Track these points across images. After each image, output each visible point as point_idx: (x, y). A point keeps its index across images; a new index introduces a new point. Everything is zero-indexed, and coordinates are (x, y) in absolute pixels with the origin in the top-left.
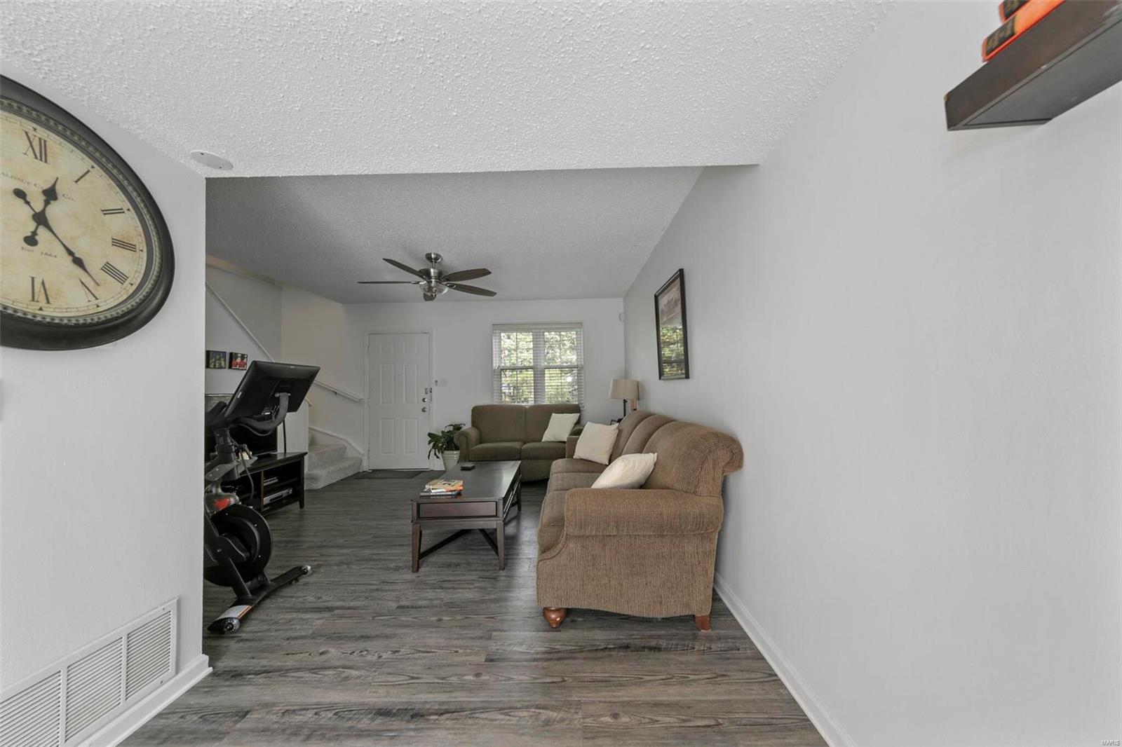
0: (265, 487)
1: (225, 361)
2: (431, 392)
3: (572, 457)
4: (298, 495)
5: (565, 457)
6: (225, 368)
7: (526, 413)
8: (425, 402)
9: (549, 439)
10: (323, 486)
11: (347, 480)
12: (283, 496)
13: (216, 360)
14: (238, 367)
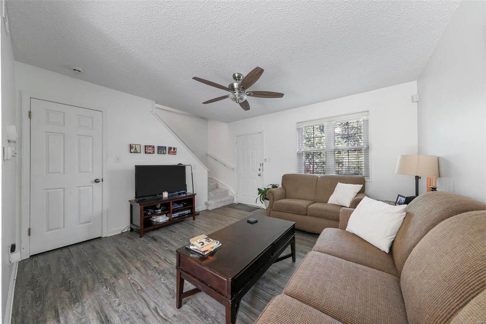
0: (173, 209)
1: (166, 150)
2: (263, 165)
3: (345, 229)
4: (193, 214)
5: (338, 228)
6: (166, 154)
7: (317, 181)
8: (260, 170)
9: (334, 202)
10: (213, 209)
11: (225, 207)
12: (186, 213)
13: (161, 150)
14: (172, 153)
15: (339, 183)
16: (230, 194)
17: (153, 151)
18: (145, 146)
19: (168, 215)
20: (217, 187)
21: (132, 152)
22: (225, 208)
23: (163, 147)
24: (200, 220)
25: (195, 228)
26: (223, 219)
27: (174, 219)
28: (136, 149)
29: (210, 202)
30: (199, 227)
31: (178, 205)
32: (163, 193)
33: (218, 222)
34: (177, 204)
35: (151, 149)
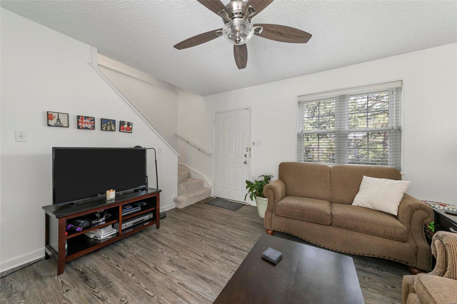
0: (123, 217)
1: (115, 126)
2: (250, 150)
4: (157, 219)
6: (115, 131)
7: (330, 173)
8: (246, 157)
9: (363, 204)
10: (185, 207)
11: (200, 203)
12: (145, 220)
13: (107, 125)
14: (125, 131)
15: (364, 176)
16: (205, 185)
17: (92, 126)
18: (78, 117)
19: (116, 225)
20: (189, 176)
21: (51, 126)
22: (201, 205)
23: (110, 120)
24: (167, 229)
25: (159, 245)
26: (200, 225)
27: (127, 232)
28: (58, 120)
29: (181, 198)
30: (166, 243)
31: (133, 209)
32: (108, 192)
33: (194, 231)
34: (131, 207)
35: (88, 123)
